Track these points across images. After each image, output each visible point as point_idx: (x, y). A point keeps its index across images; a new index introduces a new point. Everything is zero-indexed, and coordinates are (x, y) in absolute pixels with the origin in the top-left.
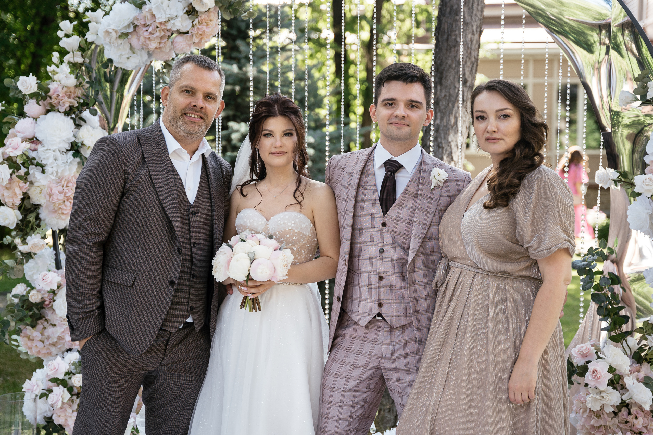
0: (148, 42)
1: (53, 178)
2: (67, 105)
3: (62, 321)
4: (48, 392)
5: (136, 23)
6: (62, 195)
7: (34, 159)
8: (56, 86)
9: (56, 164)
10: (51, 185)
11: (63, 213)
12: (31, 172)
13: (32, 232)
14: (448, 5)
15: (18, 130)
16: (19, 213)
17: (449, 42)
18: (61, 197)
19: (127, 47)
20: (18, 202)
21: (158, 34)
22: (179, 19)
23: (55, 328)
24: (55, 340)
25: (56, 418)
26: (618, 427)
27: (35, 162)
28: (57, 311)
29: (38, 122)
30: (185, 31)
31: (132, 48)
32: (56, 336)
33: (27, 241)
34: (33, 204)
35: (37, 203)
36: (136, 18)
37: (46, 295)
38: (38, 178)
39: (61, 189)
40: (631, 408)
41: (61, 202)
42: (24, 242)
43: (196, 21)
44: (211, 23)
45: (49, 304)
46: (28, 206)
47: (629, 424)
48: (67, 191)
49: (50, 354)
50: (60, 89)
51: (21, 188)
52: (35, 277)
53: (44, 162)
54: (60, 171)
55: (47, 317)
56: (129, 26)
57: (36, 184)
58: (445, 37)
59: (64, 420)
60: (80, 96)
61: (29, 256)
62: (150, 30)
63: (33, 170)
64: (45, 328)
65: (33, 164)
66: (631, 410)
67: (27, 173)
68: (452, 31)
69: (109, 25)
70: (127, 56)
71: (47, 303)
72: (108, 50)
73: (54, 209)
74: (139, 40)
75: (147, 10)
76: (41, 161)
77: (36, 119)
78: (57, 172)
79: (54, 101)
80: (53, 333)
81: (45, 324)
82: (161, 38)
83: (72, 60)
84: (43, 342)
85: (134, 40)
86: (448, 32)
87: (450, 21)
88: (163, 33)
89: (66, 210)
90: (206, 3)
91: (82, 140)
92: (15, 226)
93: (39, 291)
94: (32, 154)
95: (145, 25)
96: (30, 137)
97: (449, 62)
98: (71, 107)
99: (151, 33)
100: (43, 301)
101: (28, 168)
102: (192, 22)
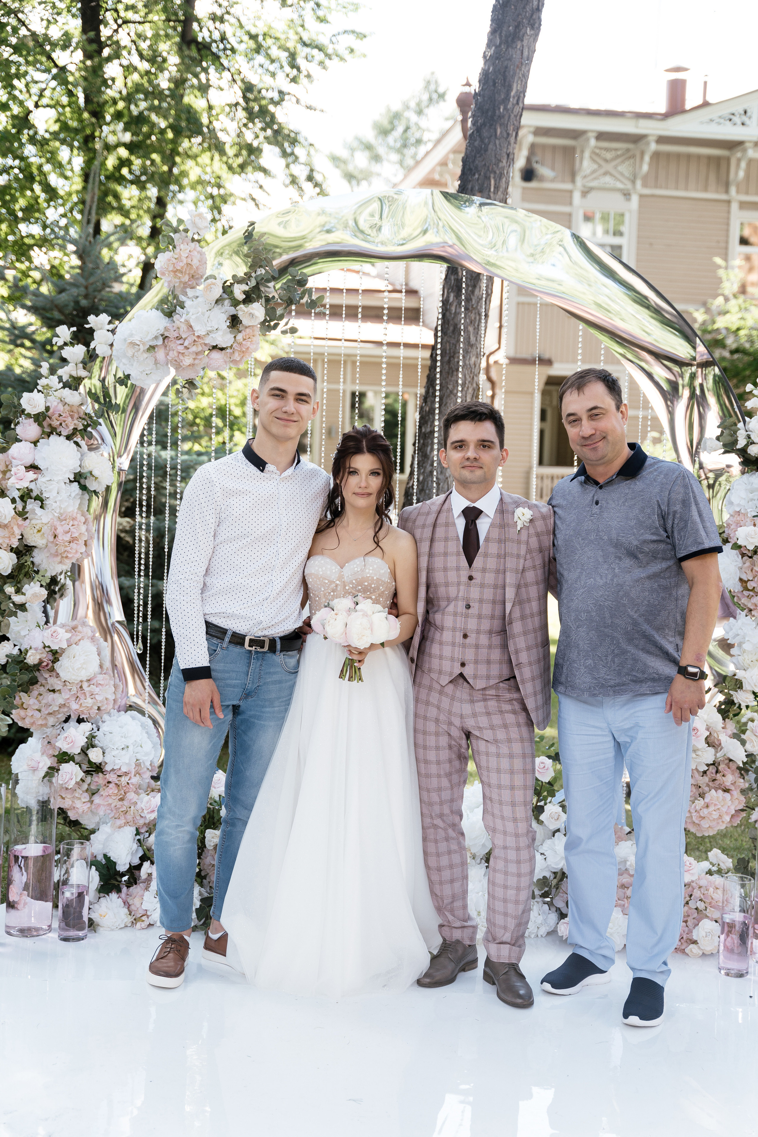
0: (181, 357)
1: (56, 515)
2: (71, 427)
3: (65, 685)
4: (52, 771)
5: (166, 334)
6: (69, 535)
7: (31, 490)
8: (55, 404)
9: (59, 498)
10: (55, 523)
11: (67, 557)
12: (29, 507)
13: (25, 580)
14: (451, 322)
15: (15, 456)
16: (14, 556)
17: (452, 365)
18: (67, 537)
19: (151, 361)
20: (15, 544)
21: (194, 349)
22: (220, 333)
23: (57, 695)
24: (57, 709)
25: (61, 800)
26: (708, 785)
27: (34, 494)
28: (61, 674)
29: (38, 448)
30: (224, 346)
31: (156, 362)
32: (58, 704)
33: (23, 590)
34: (26, 546)
35: (32, 544)
36: (166, 329)
37: (44, 655)
38: (39, 514)
39: (66, 528)
40: (719, 764)
41: (67, 544)
42: (18, 591)
43: (240, 337)
44: (254, 339)
45: (47, 666)
46: (21, 549)
47: (717, 782)
48: (74, 530)
49: (45, 725)
50: (61, 407)
51: (19, 526)
52: (23, 633)
53: (45, 495)
54: (63, 506)
55: (44, 682)
56: (156, 338)
57: (33, 522)
58: (447, 358)
59: (71, 803)
60: (84, 416)
61: (22, 607)
62: (186, 344)
63: (32, 505)
64: (41, 695)
65: (31, 498)
66: (720, 768)
67: (24, 507)
68: (454, 353)
69: (131, 335)
70: (148, 372)
71: (45, 664)
72: (124, 364)
73: (57, 552)
74: (167, 354)
75: (182, 320)
76: (42, 494)
77: (35, 443)
78: (60, 508)
79: (55, 423)
80: (54, 700)
81: (42, 688)
82: (197, 354)
83: (74, 374)
84: (39, 711)
85: (160, 354)
86: (450, 353)
87: (453, 341)
88: (200, 349)
89: (70, 553)
90: (256, 317)
91: (90, 469)
92: (9, 571)
93: (36, 649)
94: (32, 486)
95: (179, 338)
96: (28, 465)
97: (450, 387)
98: (75, 429)
99: (187, 348)
100: (41, 662)
101: (25, 502)
102: (235, 337)
